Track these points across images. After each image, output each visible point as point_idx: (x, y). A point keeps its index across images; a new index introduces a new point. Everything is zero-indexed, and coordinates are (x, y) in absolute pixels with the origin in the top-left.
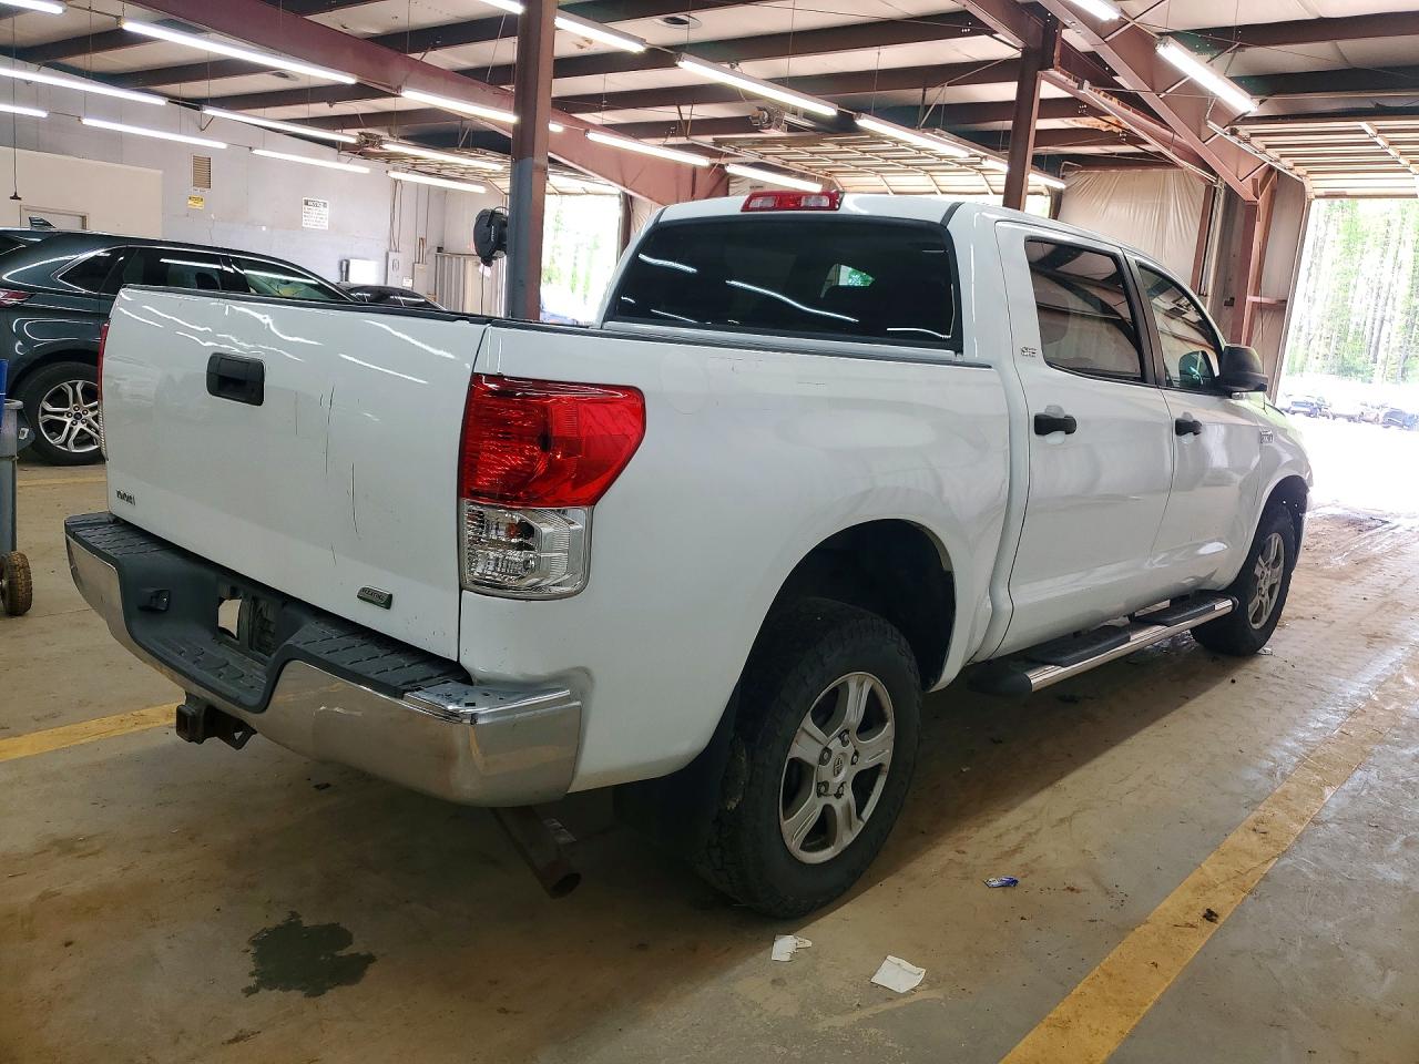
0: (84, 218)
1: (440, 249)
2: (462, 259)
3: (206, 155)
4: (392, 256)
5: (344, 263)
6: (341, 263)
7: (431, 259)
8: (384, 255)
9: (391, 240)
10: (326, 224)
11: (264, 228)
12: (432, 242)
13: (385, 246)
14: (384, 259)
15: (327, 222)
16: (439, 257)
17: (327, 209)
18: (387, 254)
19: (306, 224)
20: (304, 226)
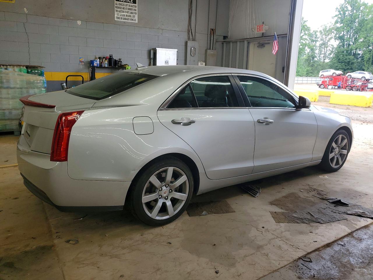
1: (225, 37)
2: (246, 43)
4: (190, 44)
5: (152, 51)
6: (149, 52)
7: (218, 46)
8: (184, 44)
9: (189, 31)
10: (136, 17)
11: (79, 23)
12: (220, 32)
13: (184, 36)
14: (184, 47)
15: (136, 16)
16: (225, 44)
17: (137, 5)
18: (186, 43)
19: (119, 18)
20: (116, 19)
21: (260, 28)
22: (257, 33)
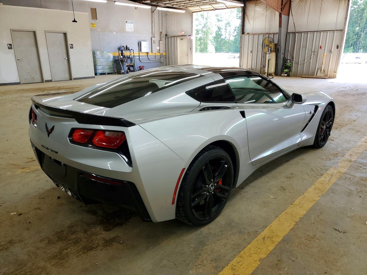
0: (65, 34)
1: (166, 35)
2: (176, 38)
3: (94, 7)
4: (153, 39)
5: (140, 43)
6: (139, 43)
7: (164, 39)
8: (151, 39)
9: (152, 33)
11: (115, 33)
12: (164, 33)
13: (150, 36)
14: (151, 41)
15: (133, 29)
16: (166, 38)
17: (133, 24)
18: (151, 38)
19: (127, 30)
20: (126, 31)
21: (181, 33)
22: (180, 34)
